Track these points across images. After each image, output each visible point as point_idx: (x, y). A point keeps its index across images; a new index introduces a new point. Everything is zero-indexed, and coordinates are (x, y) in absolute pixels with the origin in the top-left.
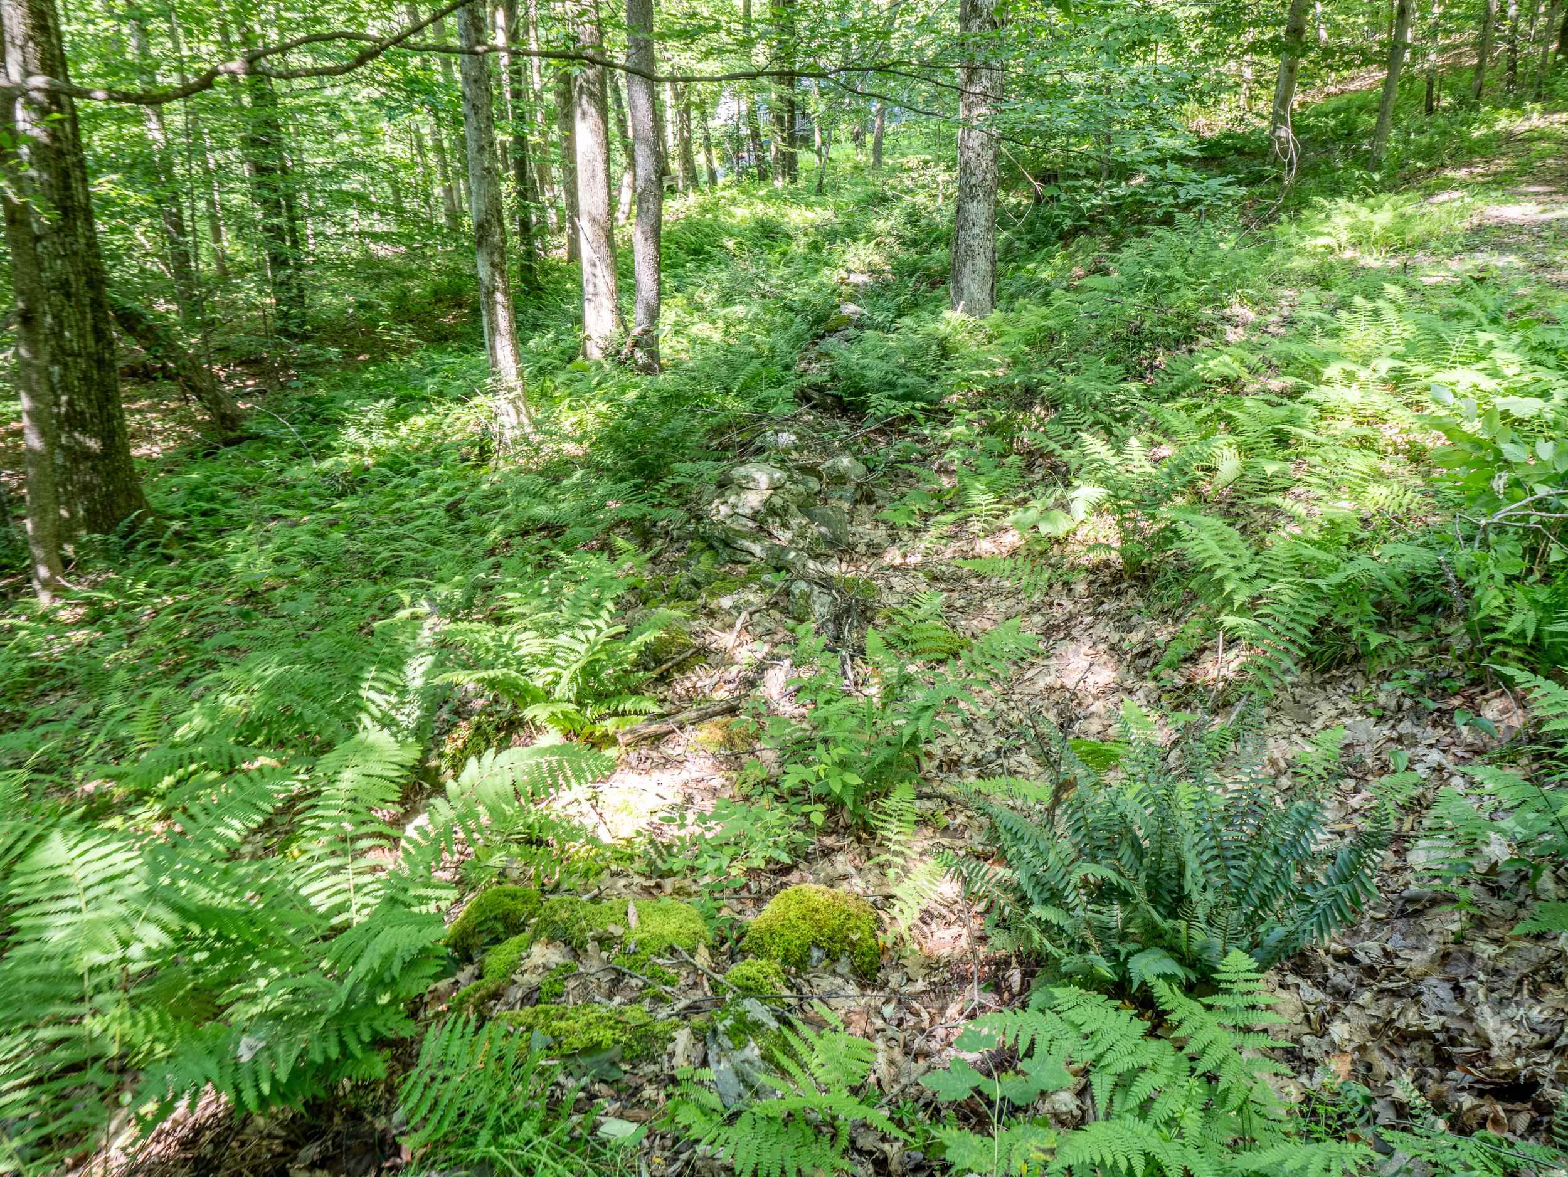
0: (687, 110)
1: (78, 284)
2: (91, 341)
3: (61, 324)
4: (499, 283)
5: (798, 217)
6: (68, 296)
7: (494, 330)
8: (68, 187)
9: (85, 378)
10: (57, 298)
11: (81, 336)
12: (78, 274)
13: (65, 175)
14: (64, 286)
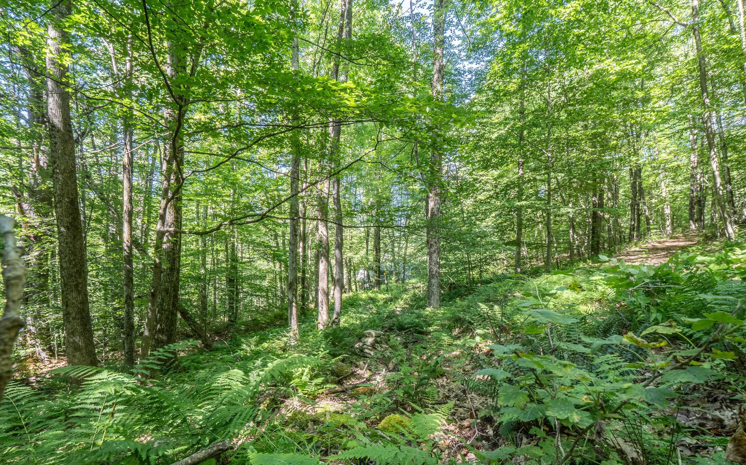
0: (350, 271)
1: (171, 290)
2: (171, 307)
3: (163, 301)
4: (294, 300)
5: (381, 296)
6: (167, 293)
7: (291, 314)
8: (174, 263)
9: (167, 318)
10: (164, 293)
11: (168, 305)
12: (171, 287)
13: (174, 259)
14: (167, 291)
